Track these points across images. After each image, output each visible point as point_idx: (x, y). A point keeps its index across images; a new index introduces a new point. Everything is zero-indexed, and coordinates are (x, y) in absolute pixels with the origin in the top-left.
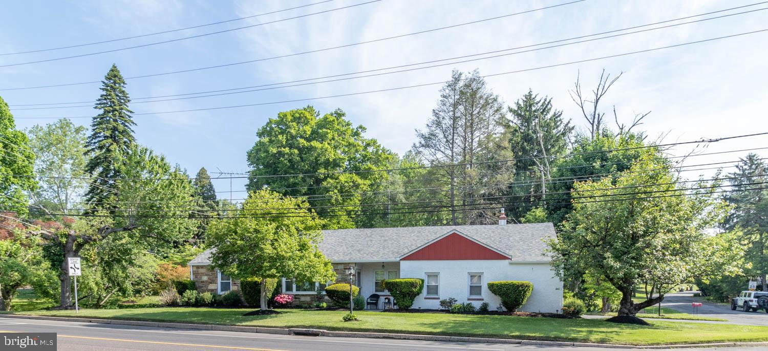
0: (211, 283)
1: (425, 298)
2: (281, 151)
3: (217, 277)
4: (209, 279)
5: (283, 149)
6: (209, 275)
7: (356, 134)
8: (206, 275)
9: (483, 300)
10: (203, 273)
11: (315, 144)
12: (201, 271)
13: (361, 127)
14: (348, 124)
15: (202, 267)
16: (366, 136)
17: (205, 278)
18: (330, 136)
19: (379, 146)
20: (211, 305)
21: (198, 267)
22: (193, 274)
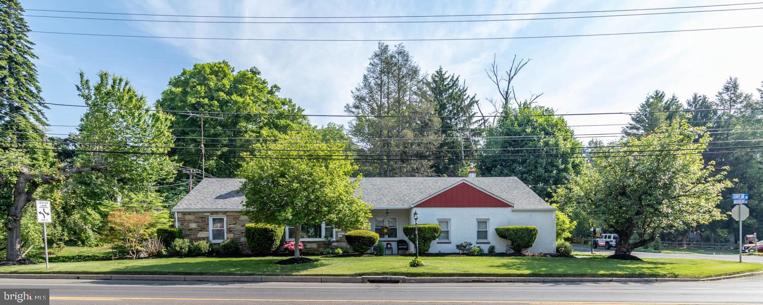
0: (201, 231)
1: (438, 243)
2: (200, 101)
3: (208, 224)
4: (198, 226)
5: (201, 100)
6: (198, 222)
7: (271, 92)
8: (195, 222)
9: (489, 243)
10: (191, 220)
11: (235, 97)
12: (188, 217)
13: (275, 86)
14: (264, 82)
15: (189, 213)
16: (280, 95)
17: (193, 226)
18: (249, 91)
19: (294, 105)
20: (209, 254)
21: (184, 214)
22: (178, 221)
